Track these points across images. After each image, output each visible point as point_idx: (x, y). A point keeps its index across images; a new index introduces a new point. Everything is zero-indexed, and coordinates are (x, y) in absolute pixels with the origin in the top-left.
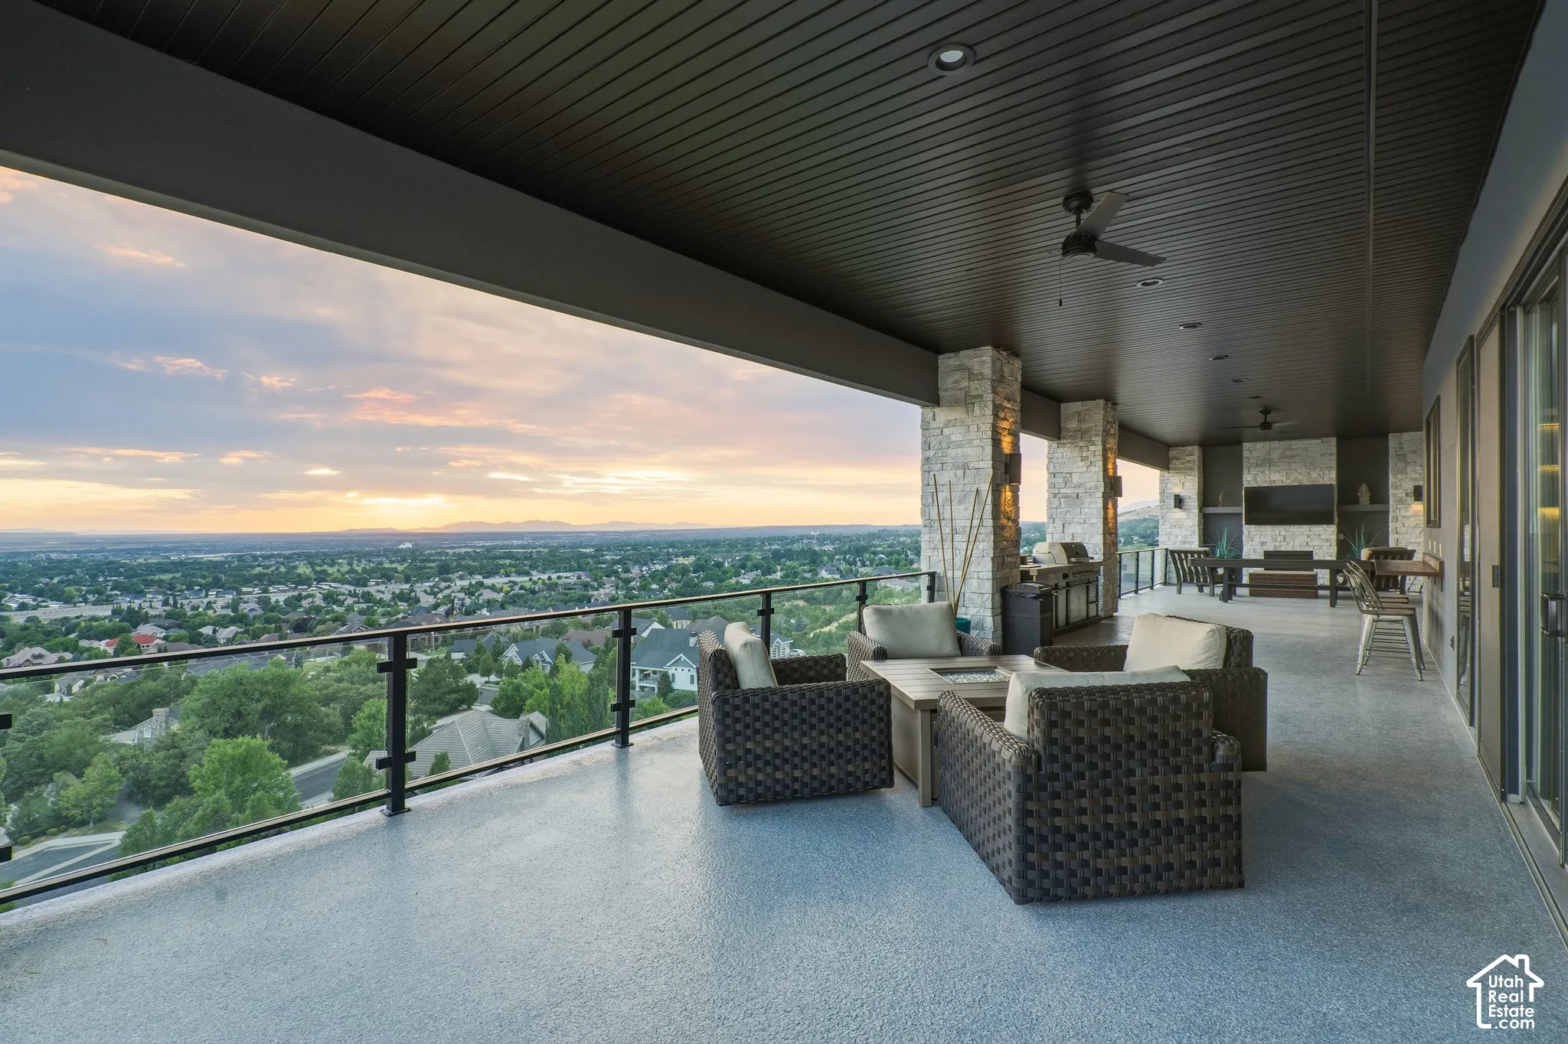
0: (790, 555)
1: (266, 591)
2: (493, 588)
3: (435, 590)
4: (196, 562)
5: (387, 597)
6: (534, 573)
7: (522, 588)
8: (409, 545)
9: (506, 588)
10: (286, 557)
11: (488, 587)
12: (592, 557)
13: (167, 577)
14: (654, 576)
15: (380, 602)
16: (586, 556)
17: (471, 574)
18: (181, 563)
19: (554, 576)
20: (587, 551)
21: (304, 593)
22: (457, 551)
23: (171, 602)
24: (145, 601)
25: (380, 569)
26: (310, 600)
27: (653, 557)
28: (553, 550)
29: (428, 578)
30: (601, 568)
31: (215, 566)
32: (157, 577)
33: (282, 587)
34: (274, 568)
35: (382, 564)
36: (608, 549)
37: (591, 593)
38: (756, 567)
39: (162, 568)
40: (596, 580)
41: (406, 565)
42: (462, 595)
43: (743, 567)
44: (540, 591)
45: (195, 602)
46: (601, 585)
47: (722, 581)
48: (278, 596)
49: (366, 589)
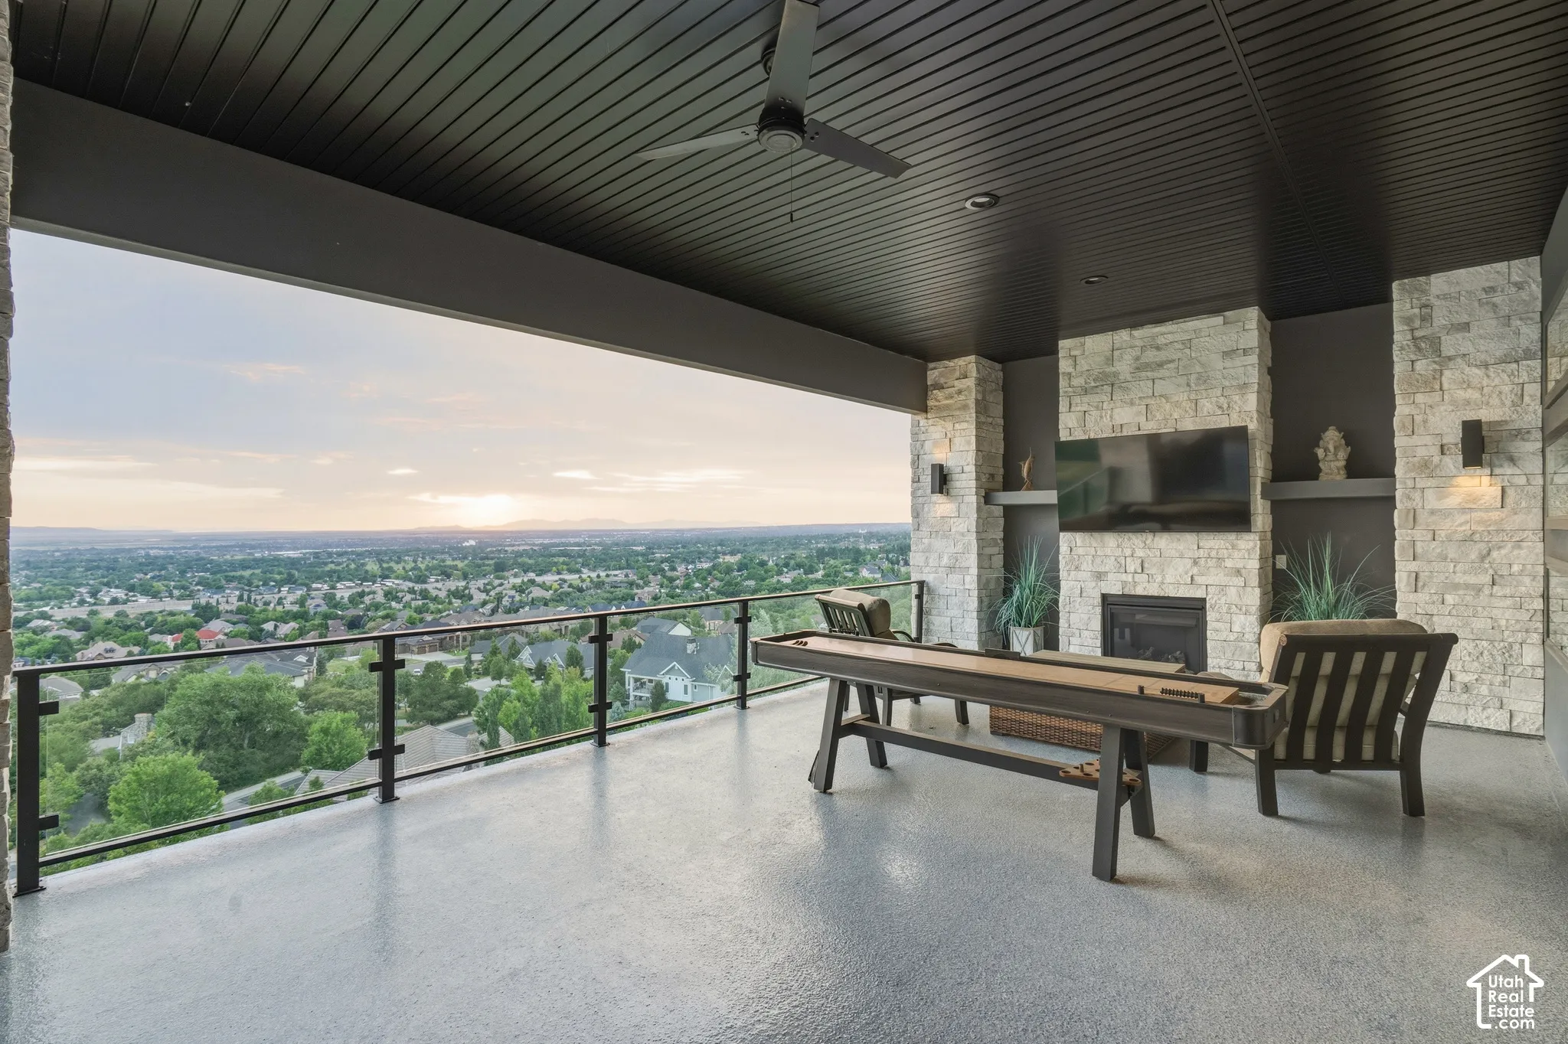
0: (833, 553)
1: (333, 587)
2: (543, 586)
3: (489, 587)
4: (276, 559)
5: (442, 594)
6: (585, 570)
7: (570, 586)
8: (472, 543)
9: (556, 586)
10: (359, 555)
11: (539, 585)
12: (643, 555)
13: (247, 573)
14: (698, 574)
15: (435, 599)
16: (638, 554)
17: (525, 572)
18: (263, 560)
19: (603, 574)
20: (639, 548)
21: (367, 590)
22: (516, 548)
23: (245, 597)
24: (223, 597)
25: (441, 566)
26: (371, 596)
27: (701, 555)
28: (606, 548)
29: (484, 576)
30: (649, 566)
31: (293, 563)
32: (238, 574)
33: (348, 584)
34: (345, 565)
35: (444, 561)
36: (659, 547)
37: (636, 591)
38: (799, 566)
39: (244, 565)
40: (642, 578)
41: (466, 562)
42: (513, 592)
43: (786, 565)
44: (588, 588)
45: (268, 597)
46: (647, 584)
47: (763, 580)
48: (344, 591)
49: (424, 586)
